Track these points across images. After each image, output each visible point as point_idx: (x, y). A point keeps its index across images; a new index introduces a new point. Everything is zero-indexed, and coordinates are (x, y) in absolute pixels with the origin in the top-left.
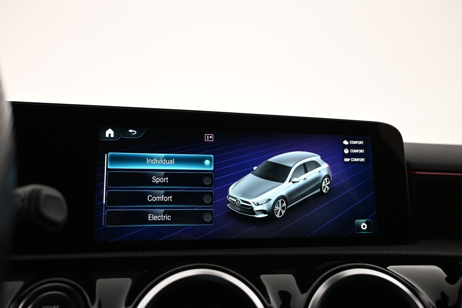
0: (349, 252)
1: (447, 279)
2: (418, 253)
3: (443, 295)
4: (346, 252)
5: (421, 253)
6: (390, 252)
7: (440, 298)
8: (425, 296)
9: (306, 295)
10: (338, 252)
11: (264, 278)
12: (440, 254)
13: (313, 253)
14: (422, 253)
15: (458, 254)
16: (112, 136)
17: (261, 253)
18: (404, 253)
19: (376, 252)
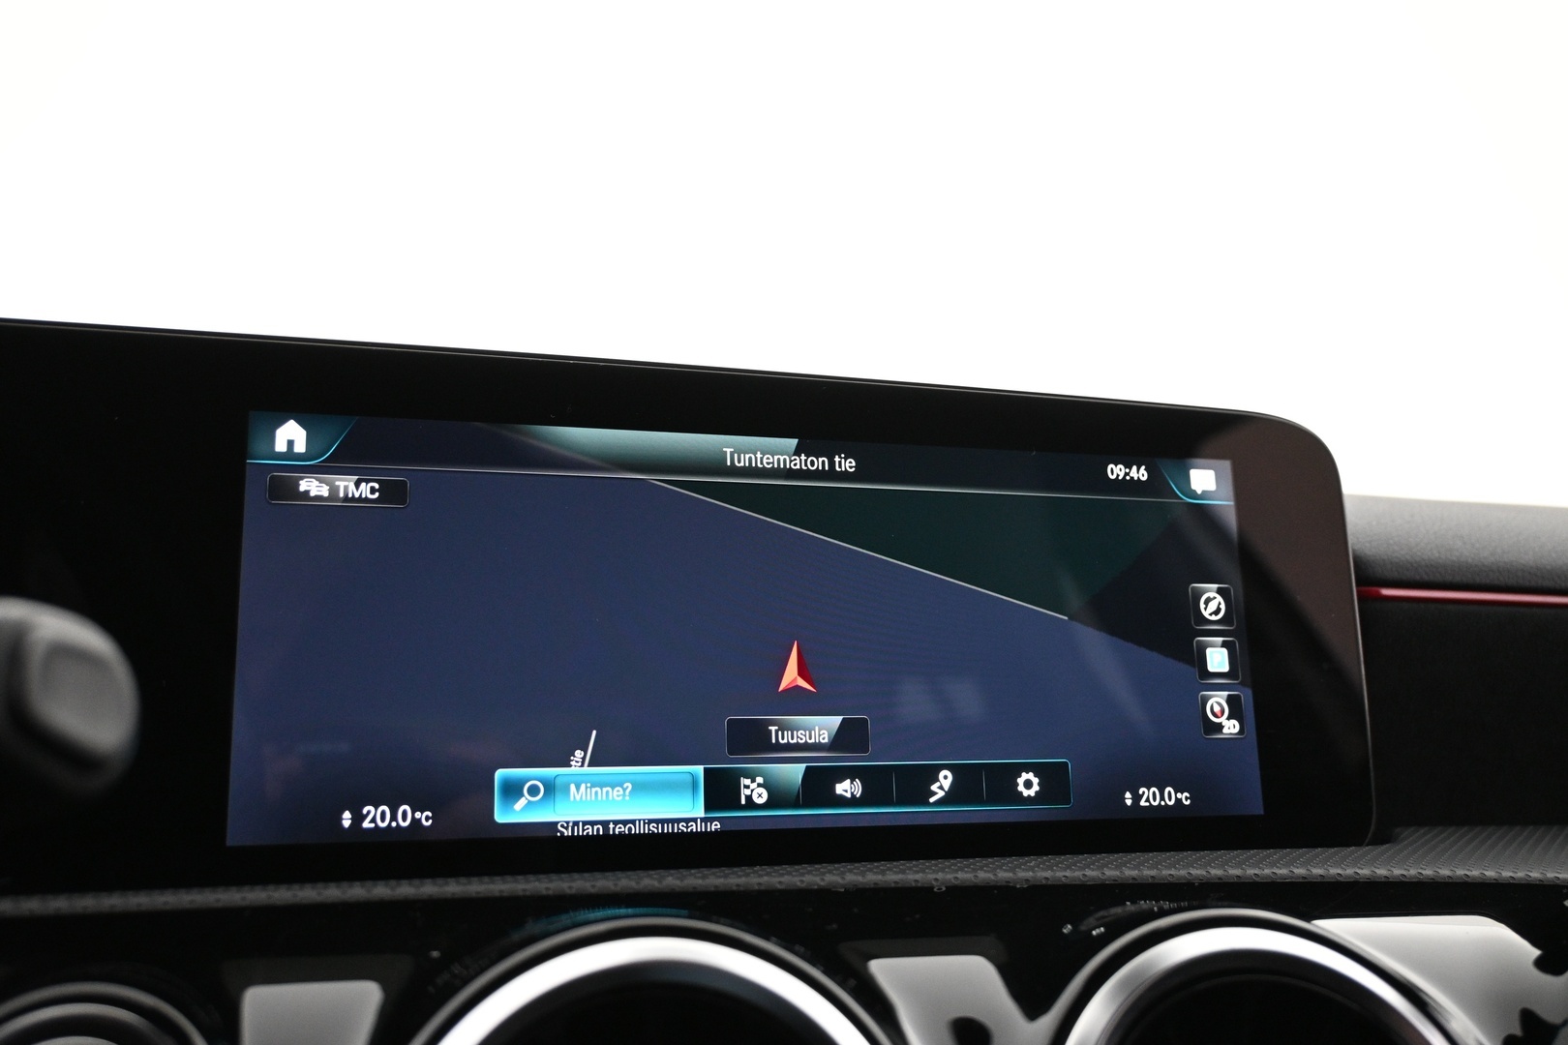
1: (1541, 964)
2: (1412, 872)
3: (1528, 1017)
4: (1164, 872)
5: (1424, 872)
6: (1317, 871)
7: (1517, 1031)
8: (1460, 1022)
9: (1049, 1021)
10: (1136, 872)
11: (881, 969)
13: (1047, 878)
14: (1428, 872)
15: (1550, 875)
16: (300, 447)
17: (860, 878)
18: (1365, 872)
19: (1267, 871)
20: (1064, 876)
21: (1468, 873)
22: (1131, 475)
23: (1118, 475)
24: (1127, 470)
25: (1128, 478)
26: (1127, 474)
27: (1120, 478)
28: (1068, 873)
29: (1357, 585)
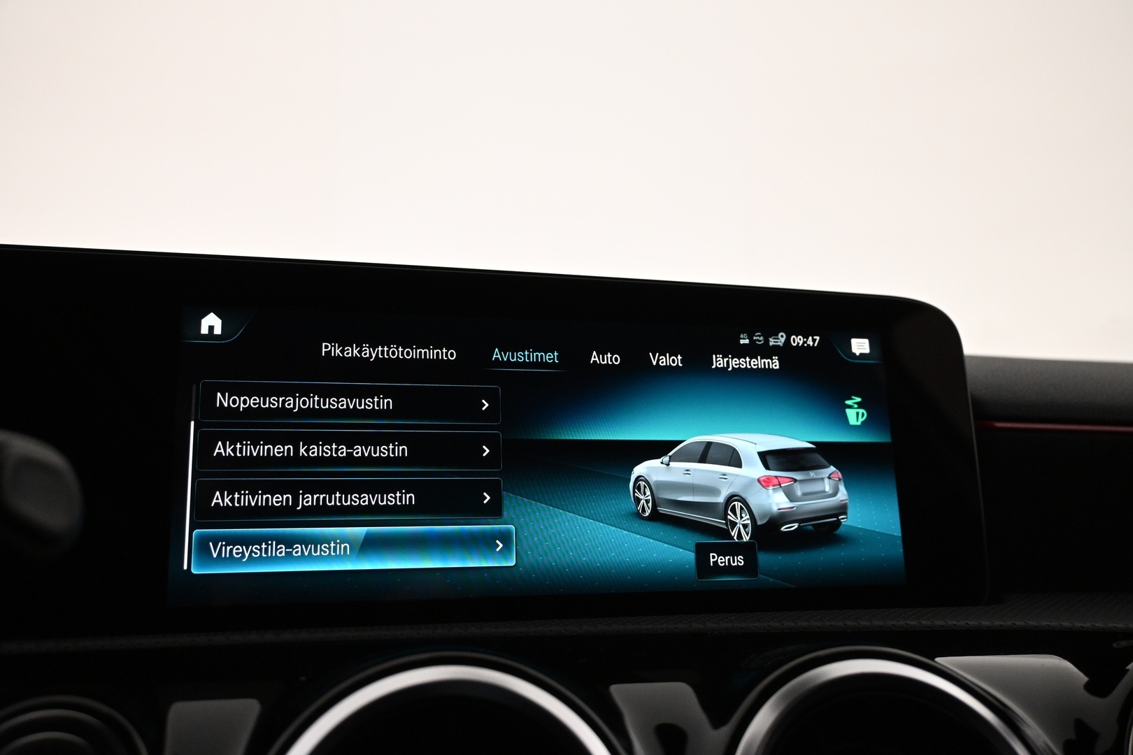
0: (833, 623)
2: (1009, 623)
4: (826, 624)
5: (1017, 623)
6: (939, 623)
10: (807, 623)
11: (619, 692)
12: (1066, 624)
13: (741, 628)
14: (1020, 623)
15: (1110, 625)
16: (218, 331)
19: (902, 623)
20: (755, 626)
21: (1050, 624)
22: (808, 343)
23: (798, 343)
24: (805, 340)
25: (806, 345)
26: (804, 342)
27: (800, 345)
28: (757, 624)
29: (975, 420)
